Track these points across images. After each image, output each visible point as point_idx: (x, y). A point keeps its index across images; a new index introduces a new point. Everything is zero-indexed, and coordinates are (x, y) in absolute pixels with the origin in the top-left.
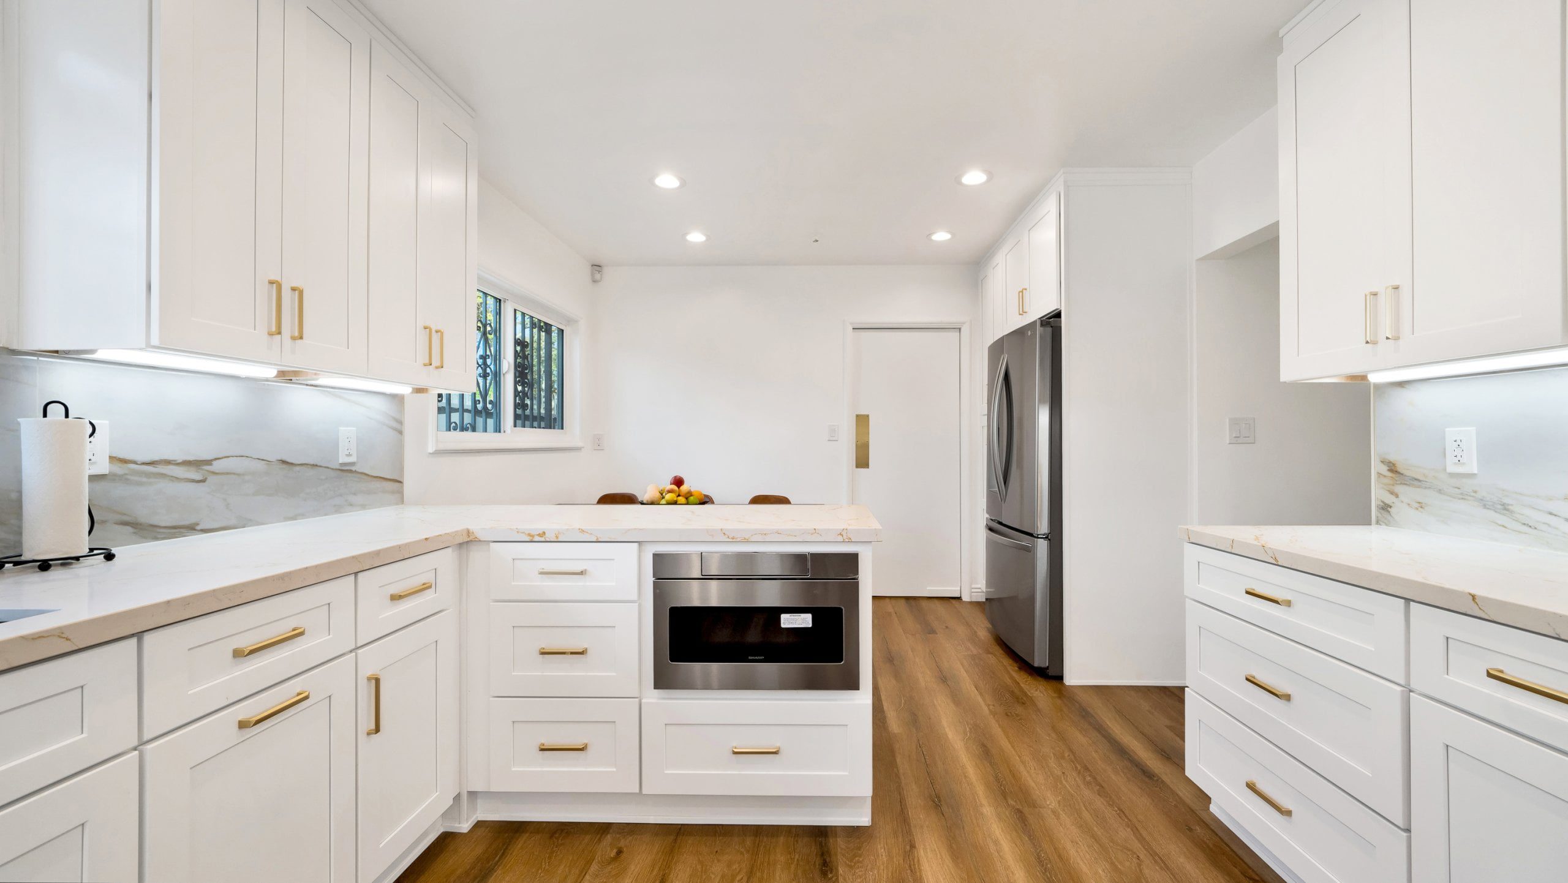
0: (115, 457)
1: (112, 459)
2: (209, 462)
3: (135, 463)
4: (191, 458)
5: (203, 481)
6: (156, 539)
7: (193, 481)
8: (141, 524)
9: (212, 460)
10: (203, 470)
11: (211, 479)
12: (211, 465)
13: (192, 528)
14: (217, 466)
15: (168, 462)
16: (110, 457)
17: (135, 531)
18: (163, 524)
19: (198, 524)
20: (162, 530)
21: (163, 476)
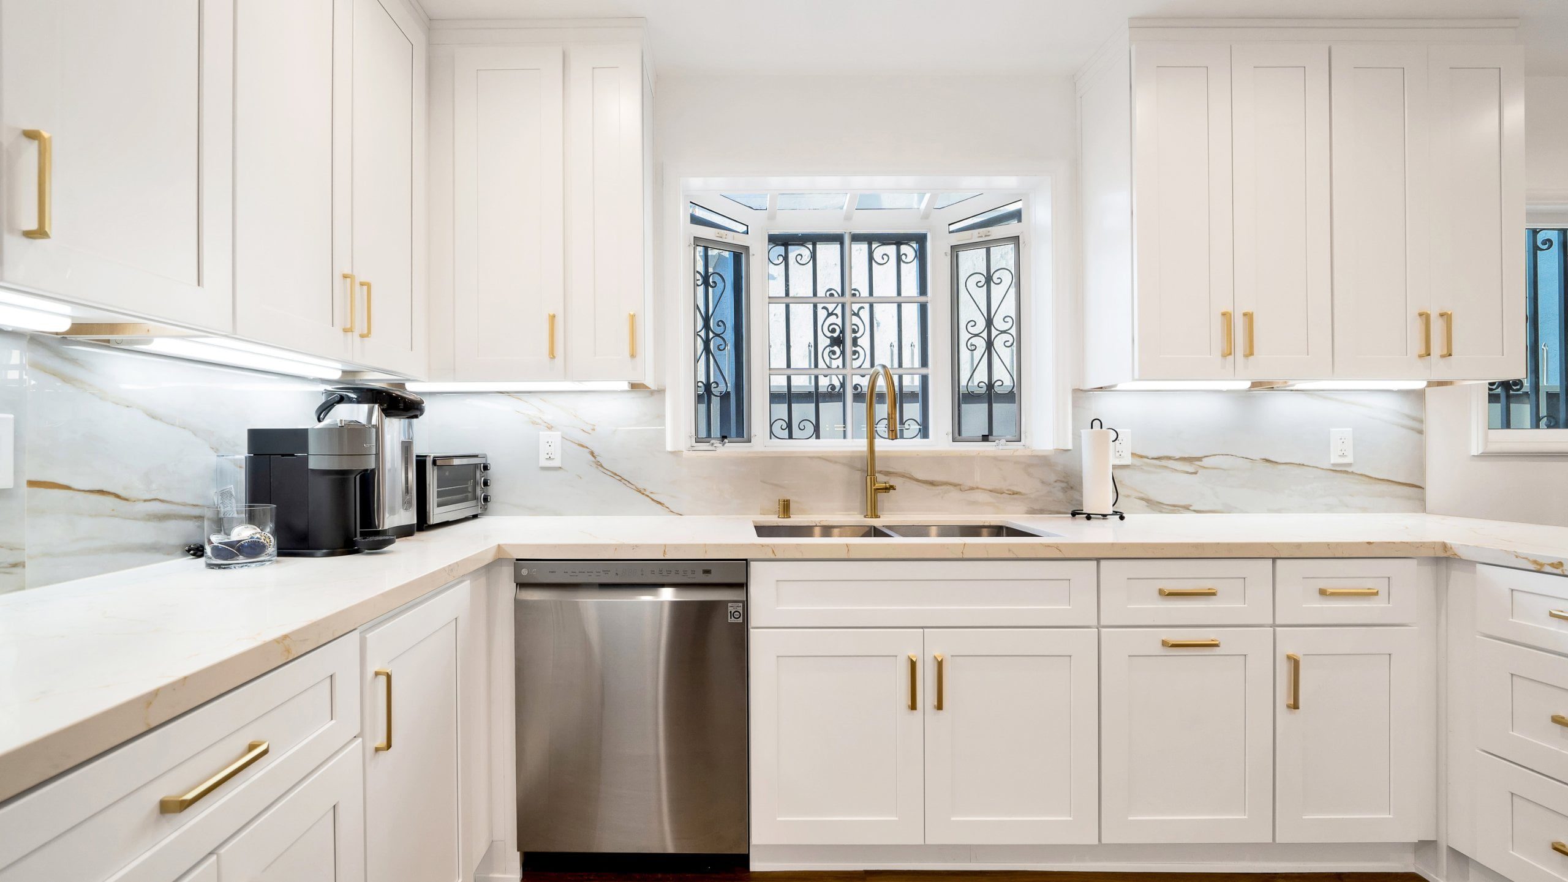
0: (1135, 454)
1: (1133, 454)
2: (1199, 459)
3: (1147, 458)
4: (1186, 456)
5: (1196, 473)
6: (1161, 512)
7: (1188, 473)
8: (1151, 500)
9: (1202, 458)
10: (1194, 464)
11: (1201, 471)
12: (1201, 461)
13: (1187, 508)
14: (1206, 462)
15: (1169, 458)
16: (1132, 454)
17: (1147, 504)
18: (1166, 503)
19: (1191, 506)
20: (1165, 506)
21: (1166, 467)
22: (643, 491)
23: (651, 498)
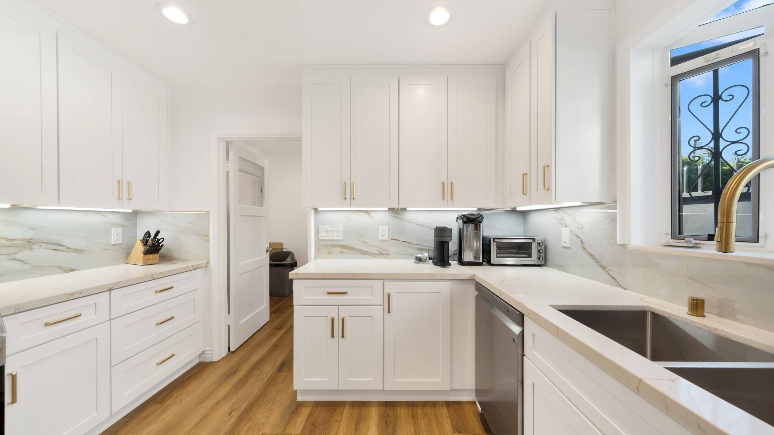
22: (604, 268)
23: (609, 273)
